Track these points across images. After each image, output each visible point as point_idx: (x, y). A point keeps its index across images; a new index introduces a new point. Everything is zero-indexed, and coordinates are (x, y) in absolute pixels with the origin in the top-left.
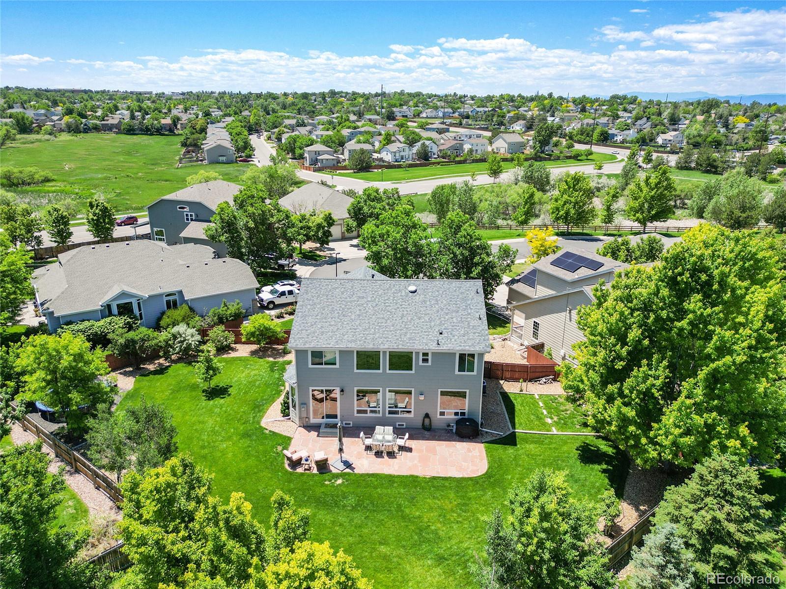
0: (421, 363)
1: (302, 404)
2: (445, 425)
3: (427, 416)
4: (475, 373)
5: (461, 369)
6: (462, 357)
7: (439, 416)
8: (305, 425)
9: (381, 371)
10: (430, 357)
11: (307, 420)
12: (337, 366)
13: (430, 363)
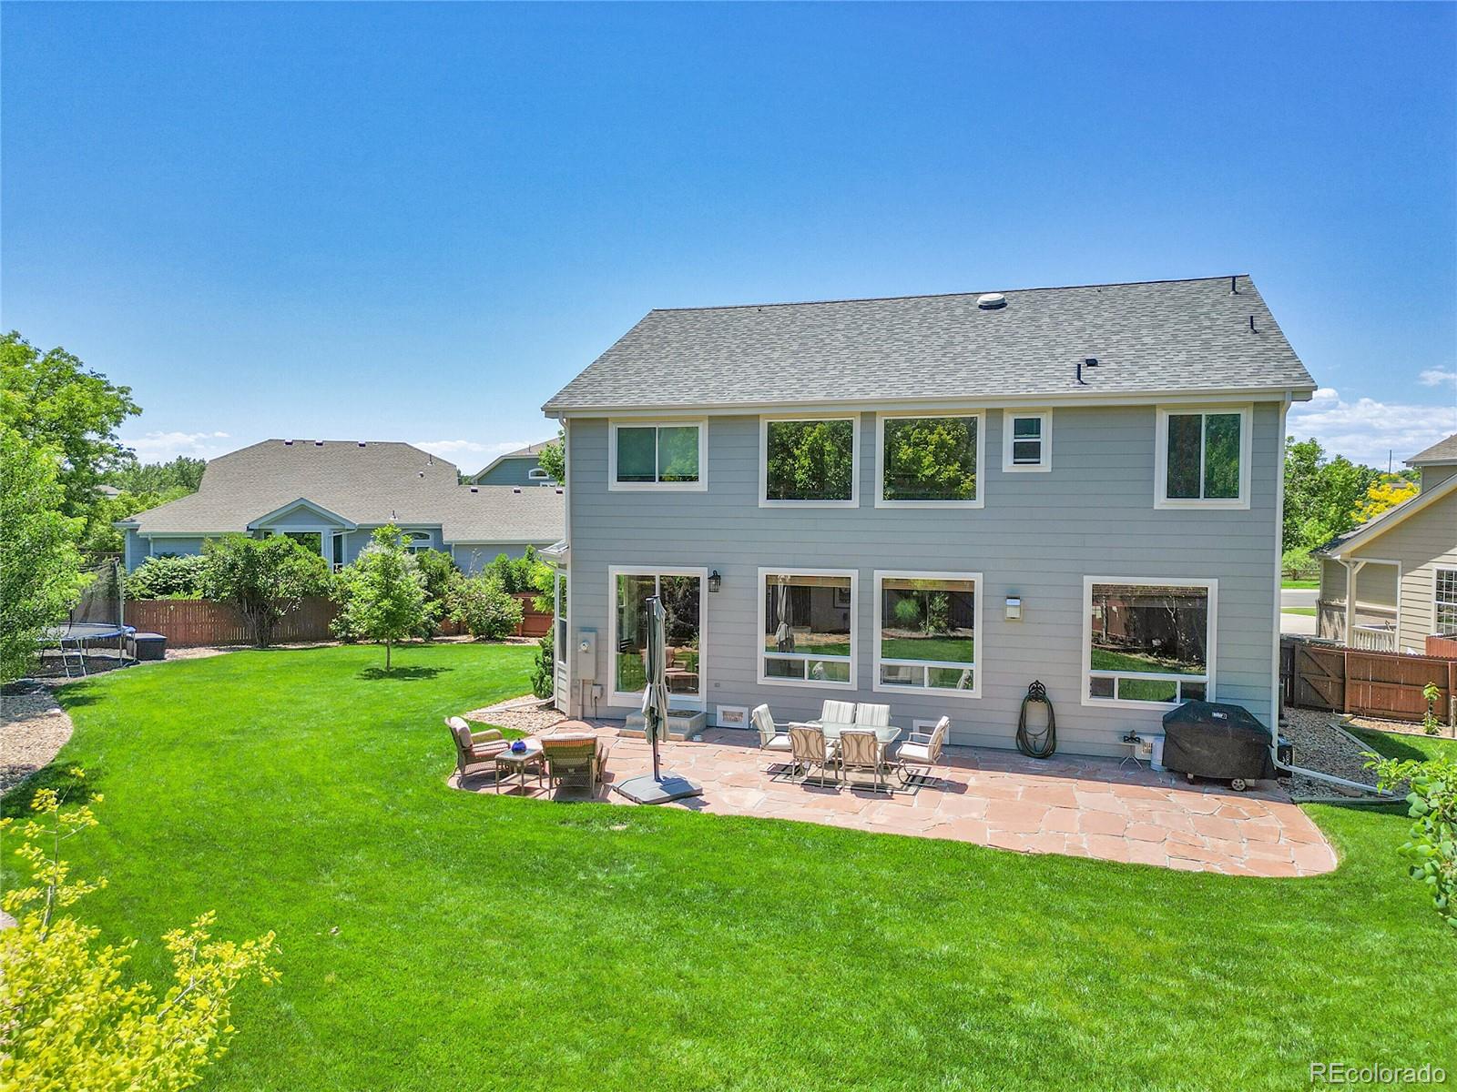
0: (1008, 464)
1: (584, 629)
2: (1116, 739)
3: (1037, 693)
4: (1243, 502)
5: (1182, 485)
6: (1183, 431)
7: (1086, 699)
8: (590, 712)
9: (854, 503)
10: (1046, 438)
11: (596, 692)
12: (701, 486)
13: (1045, 464)
